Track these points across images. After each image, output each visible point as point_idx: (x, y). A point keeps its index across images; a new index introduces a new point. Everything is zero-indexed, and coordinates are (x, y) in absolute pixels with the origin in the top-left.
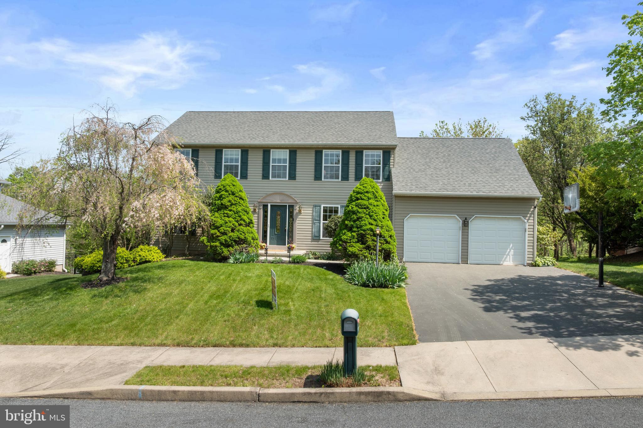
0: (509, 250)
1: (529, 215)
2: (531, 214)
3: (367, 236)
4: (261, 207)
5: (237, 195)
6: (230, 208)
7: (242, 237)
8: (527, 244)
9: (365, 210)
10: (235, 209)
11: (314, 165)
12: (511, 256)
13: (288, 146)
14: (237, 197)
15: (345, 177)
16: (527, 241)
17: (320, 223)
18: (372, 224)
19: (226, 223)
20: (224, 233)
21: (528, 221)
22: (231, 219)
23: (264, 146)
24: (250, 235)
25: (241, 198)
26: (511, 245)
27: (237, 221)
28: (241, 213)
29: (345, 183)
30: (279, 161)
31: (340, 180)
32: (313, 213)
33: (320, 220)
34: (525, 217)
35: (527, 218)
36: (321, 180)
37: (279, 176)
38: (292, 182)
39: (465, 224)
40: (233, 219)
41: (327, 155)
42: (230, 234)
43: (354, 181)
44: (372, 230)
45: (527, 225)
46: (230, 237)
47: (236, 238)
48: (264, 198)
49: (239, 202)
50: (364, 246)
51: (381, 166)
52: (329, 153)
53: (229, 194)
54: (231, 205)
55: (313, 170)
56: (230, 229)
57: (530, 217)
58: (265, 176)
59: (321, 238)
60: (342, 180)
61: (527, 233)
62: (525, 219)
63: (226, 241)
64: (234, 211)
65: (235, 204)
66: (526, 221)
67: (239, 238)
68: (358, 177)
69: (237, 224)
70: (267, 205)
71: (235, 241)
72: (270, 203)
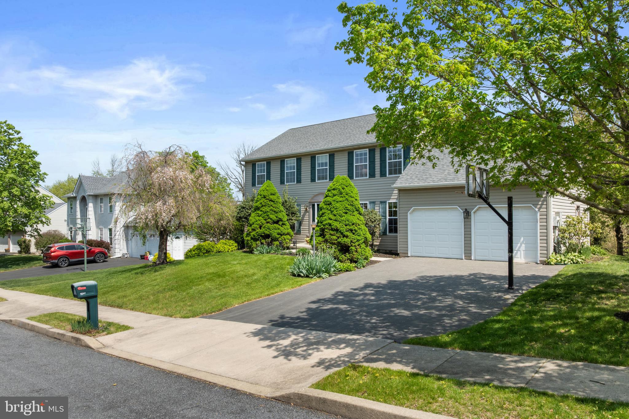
0: (519, 245)
1: (540, 203)
2: (543, 201)
4: (311, 206)
5: (267, 198)
6: (261, 209)
7: (268, 233)
8: (539, 238)
10: (263, 210)
11: (347, 166)
12: (522, 252)
13: (328, 151)
14: (267, 199)
15: (372, 175)
16: (539, 234)
19: (256, 221)
20: (254, 230)
21: (539, 210)
22: (261, 218)
23: (311, 153)
24: (275, 231)
25: (271, 201)
26: (522, 239)
27: (265, 220)
28: (269, 213)
29: (372, 180)
30: (322, 165)
31: (368, 177)
34: (535, 205)
35: (539, 206)
37: (323, 179)
40: (262, 218)
41: (357, 155)
43: (379, 177)
45: (538, 214)
46: (257, 232)
47: (262, 233)
48: (312, 198)
49: (268, 204)
51: (402, 160)
52: (363, 152)
53: (262, 198)
54: (262, 206)
55: (347, 170)
56: (258, 226)
57: (542, 204)
58: (313, 180)
60: (369, 177)
61: (539, 224)
62: (536, 207)
63: (254, 236)
64: (263, 212)
65: (265, 206)
66: (537, 210)
67: (264, 233)
68: (383, 174)
69: (264, 222)
70: (314, 205)
71: (261, 236)
72: (316, 202)
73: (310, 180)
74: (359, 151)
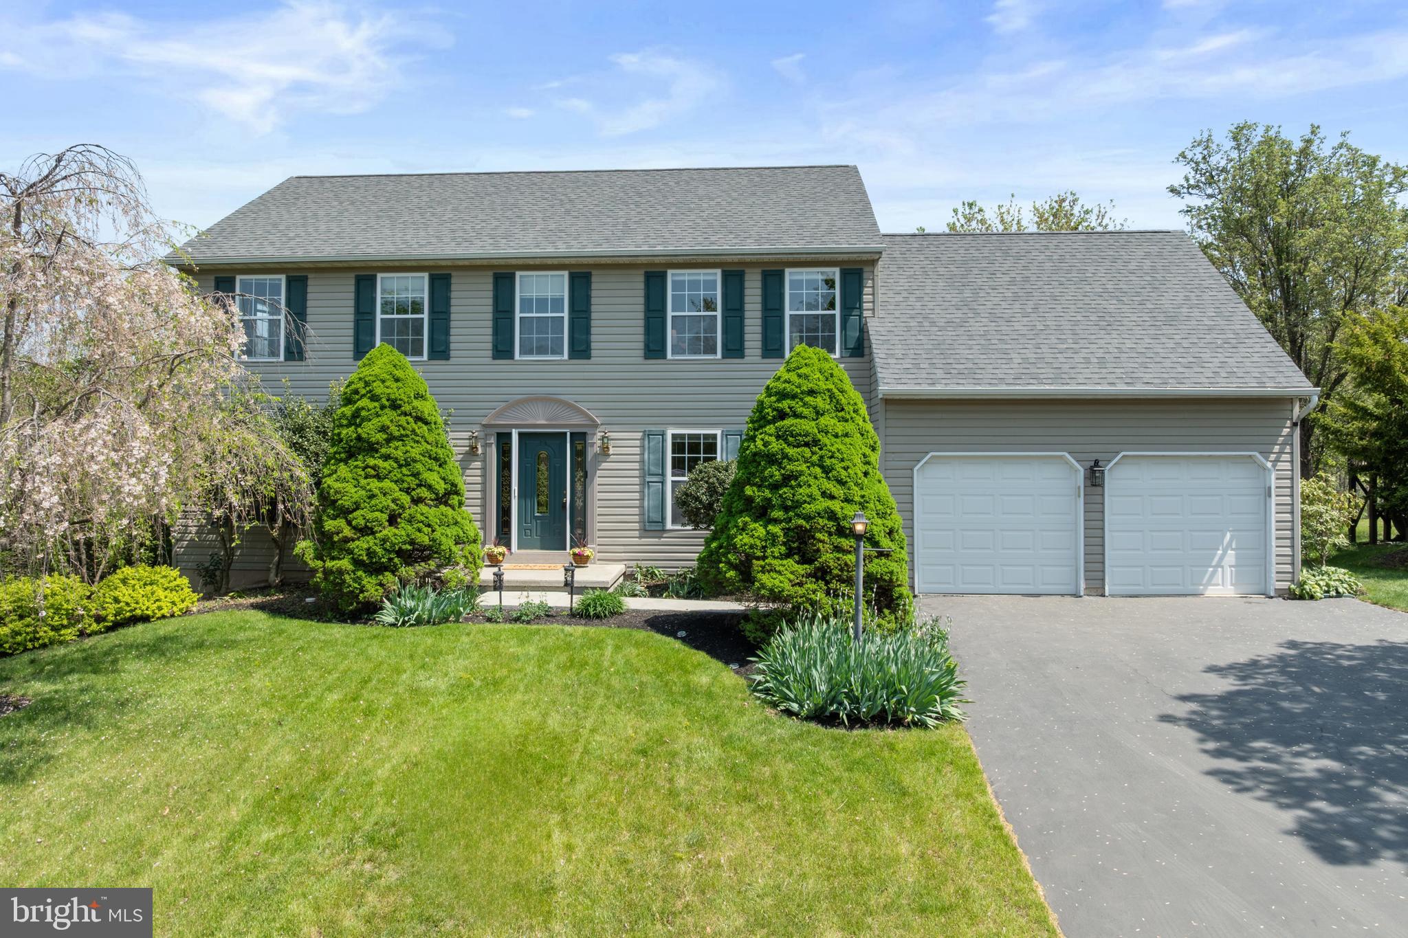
0: (1220, 552)
1: (1277, 448)
2: (1284, 444)
3: (818, 535)
4: (493, 440)
5: (406, 408)
6: (383, 450)
7: (425, 540)
8: (1274, 533)
9: (807, 452)
10: (399, 454)
11: (642, 315)
12: (1228, 570)
13: (567, 261)
14: (405, 414)
15: (734, 349)
16: (1274, 525)
17: (663, 483)
18: (832, 497)
19: (372, 497)
20: (366, 531)
21: (1274, 466)
22: (387, 484)
23: (495, 262)
24: (448, 532)
25: (418, 419)
26: (1228, 535)
27: (408, 491)
28: (419, 466)
29: (734, 364)
30: (542, 304)
31: (719, 355)
32: (642, 454)
33: (663, 475)
34: (1266, 454)
35: (1273, 457)
36: (664, 357)
37: (542, 350)
38: (580, 364)
39: (1094, 477)
40: (393, 486)
41: (678, 285)
42: (385, 532)
43: (759, 359)
44: (832, 516)
45: (1273, 477)
46: (384, 541)
47: (404, 543)
48: (500, 414)
49: (413, 431)
50: (808, 568)
51: (837, 312)
52: (686, 278)
53: (383, 407)
54: (388, 441)
55: (641, 330)
56: (384, 517)
57: (1281, 452)
58: (502, 350)
59: (669, 526)
60: (724, 357)
61: (1274, 500)
62: (1267, 459)
63: (370, 553)
64: (396, 460)
65: (400, 438)
66: (1269, 465)
67: (412, 542)
68: (772, 348)
69: (405, 499)
70: (510, 435)
71: (400, 553)
72: (516, 426)
73: (490, 353)
74: (686, 275)
